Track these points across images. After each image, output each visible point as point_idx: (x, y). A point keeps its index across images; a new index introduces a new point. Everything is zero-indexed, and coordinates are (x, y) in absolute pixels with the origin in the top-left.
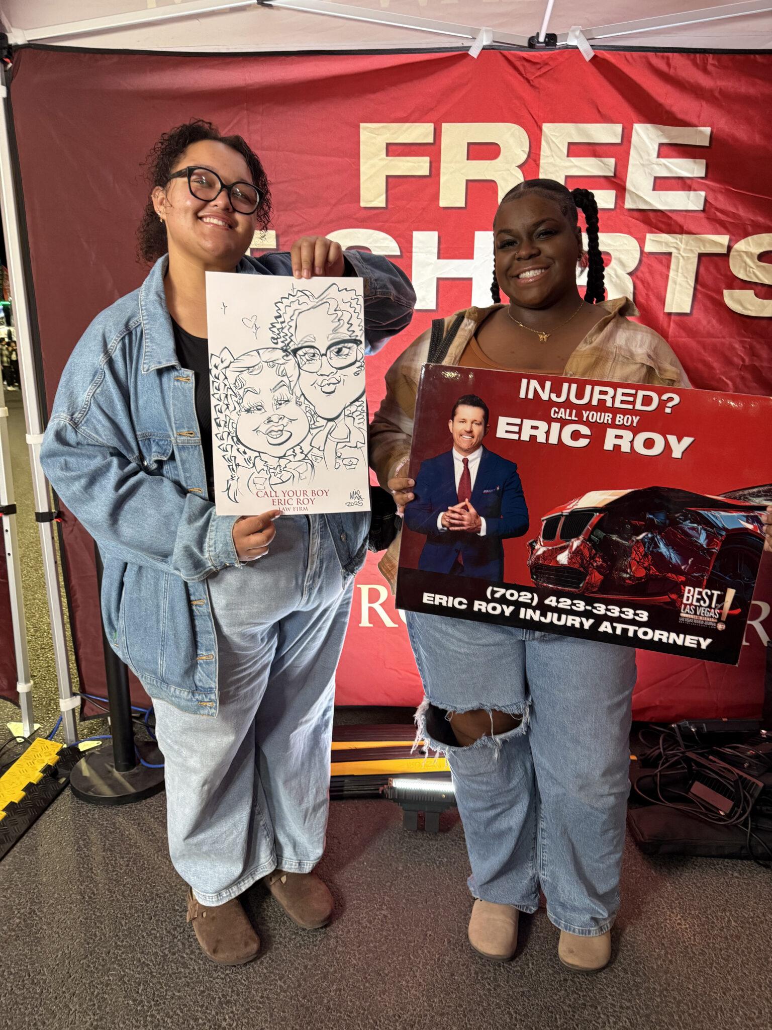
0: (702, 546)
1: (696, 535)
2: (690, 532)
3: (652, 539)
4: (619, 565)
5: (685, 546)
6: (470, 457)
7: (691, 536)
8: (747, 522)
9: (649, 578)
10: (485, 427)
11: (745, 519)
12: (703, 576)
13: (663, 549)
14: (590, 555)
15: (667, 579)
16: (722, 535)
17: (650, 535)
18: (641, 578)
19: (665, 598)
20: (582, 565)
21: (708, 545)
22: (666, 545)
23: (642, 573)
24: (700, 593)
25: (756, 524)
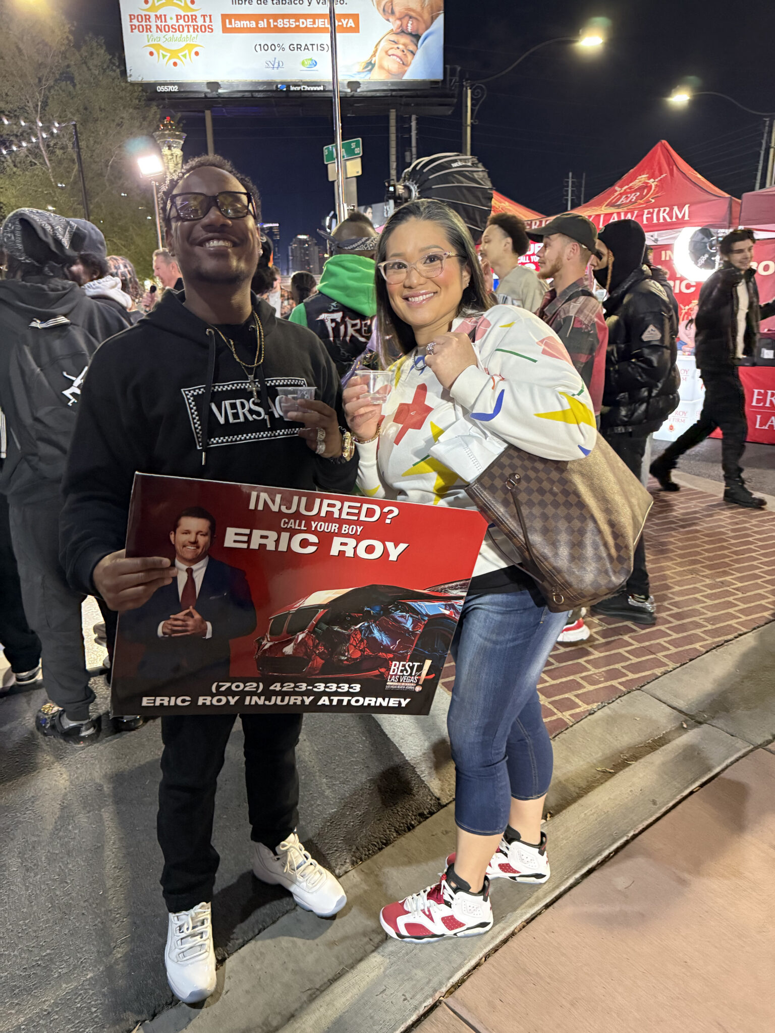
0: (408, 629)
1: (405, 621)
2: (400, 619)
3: (368, 627)
4: (338, 650)
5: (395, 631)
6: (194, 567)
7: (400, 622)
8: (446, 609)
9: (364, 658)
10: (212, 538)
11: (444, 607)
12: (407, 652)
13: (377, 634)
14: (313, 644)
15: (379, 657)
16: (424, 620)
17: (366, 624)
18: (357, 659)
19: (376, 672)
20: (306, 653)
21: (413, 628)
22: (379, 631)
23: (358, 654)
24: (404, 666)
25: (452, 610)
